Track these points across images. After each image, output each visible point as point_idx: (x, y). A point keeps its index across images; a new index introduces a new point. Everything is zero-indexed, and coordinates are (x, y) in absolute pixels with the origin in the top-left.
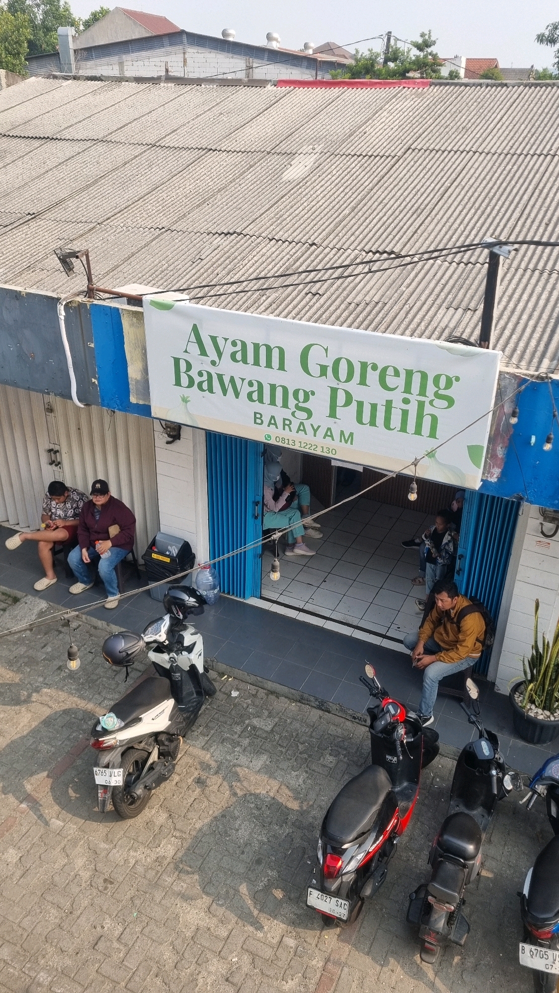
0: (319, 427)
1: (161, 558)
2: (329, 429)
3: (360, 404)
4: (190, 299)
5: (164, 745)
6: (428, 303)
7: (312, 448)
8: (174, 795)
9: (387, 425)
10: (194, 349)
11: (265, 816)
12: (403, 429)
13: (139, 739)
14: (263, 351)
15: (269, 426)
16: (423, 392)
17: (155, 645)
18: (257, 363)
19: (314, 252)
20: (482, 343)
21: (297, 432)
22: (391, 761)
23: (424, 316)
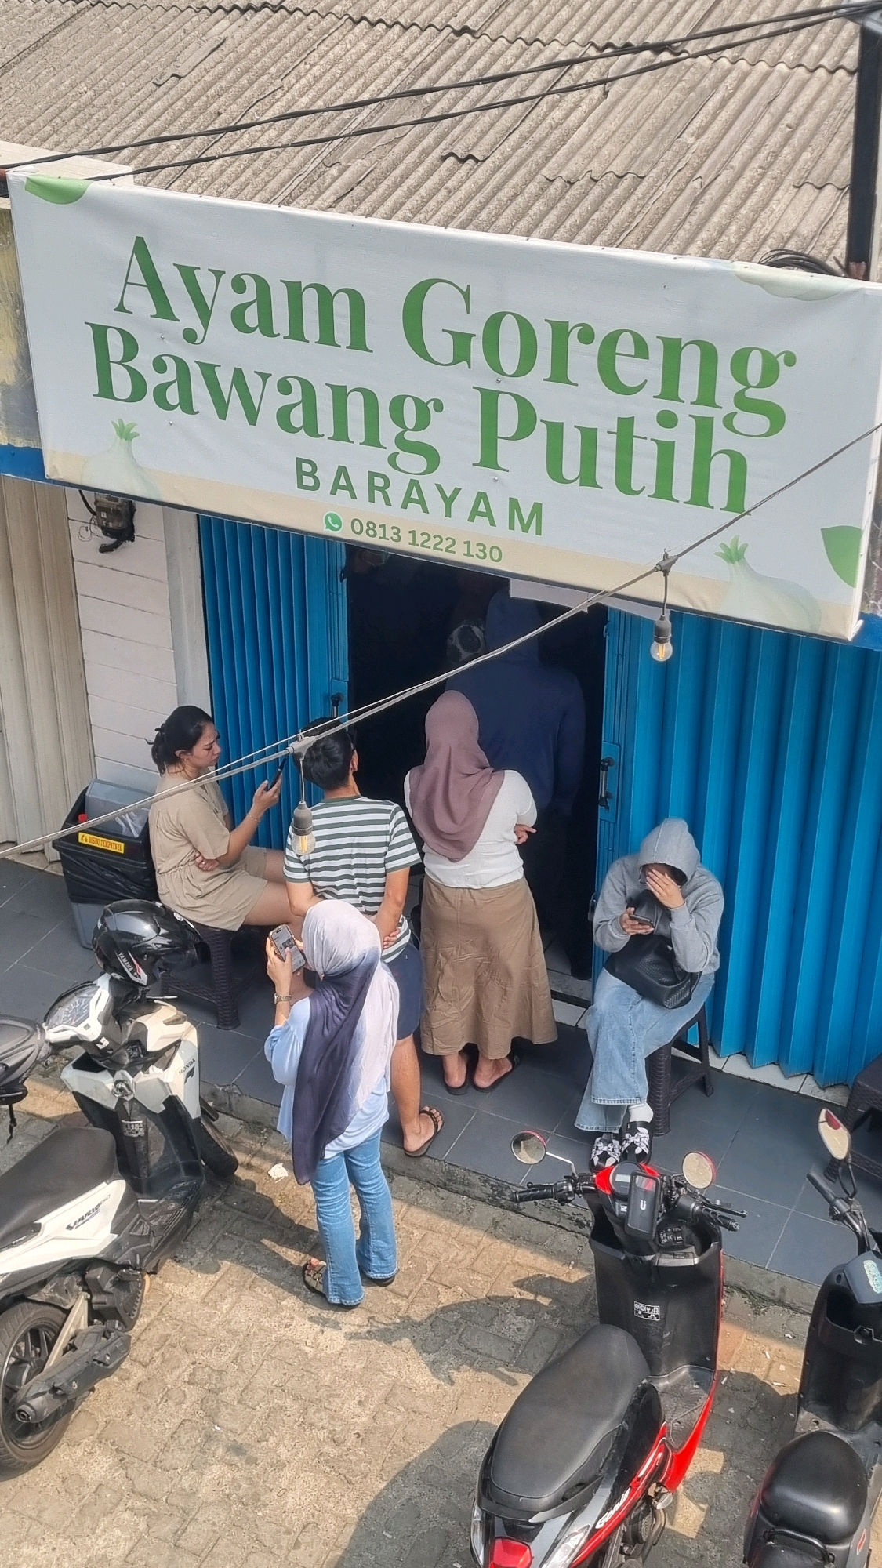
0: (457, 491)
1: (101, 843)
2: (482, 496)
3: (555, 431)
4: (135, 173)
5: (101, 1291)
6: (748, 174)
7: (443, 546)
8: (129, 1414)
9: (624, 483)
10: (141, 302)
11: (353, 1458)
12: (664, 490)
13: (41, 1277)
14: (310, 302)
15: (333, 492)
16: (706, 397)
17: (78, 1052)
18: (297, 332)
19: (465, 50)
20: (853, 265)
21: (405, 506)
22: (647, 1315)
23: (738, 208)
